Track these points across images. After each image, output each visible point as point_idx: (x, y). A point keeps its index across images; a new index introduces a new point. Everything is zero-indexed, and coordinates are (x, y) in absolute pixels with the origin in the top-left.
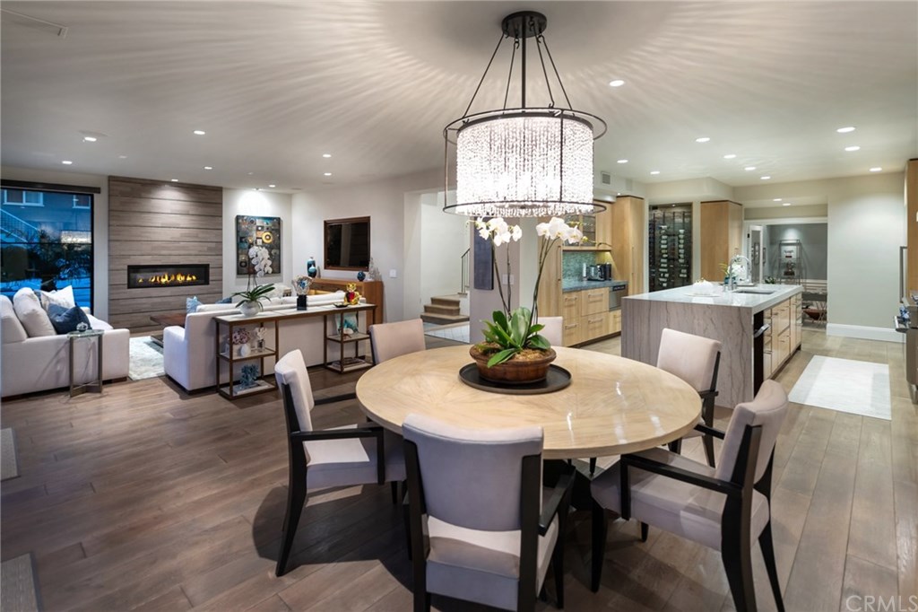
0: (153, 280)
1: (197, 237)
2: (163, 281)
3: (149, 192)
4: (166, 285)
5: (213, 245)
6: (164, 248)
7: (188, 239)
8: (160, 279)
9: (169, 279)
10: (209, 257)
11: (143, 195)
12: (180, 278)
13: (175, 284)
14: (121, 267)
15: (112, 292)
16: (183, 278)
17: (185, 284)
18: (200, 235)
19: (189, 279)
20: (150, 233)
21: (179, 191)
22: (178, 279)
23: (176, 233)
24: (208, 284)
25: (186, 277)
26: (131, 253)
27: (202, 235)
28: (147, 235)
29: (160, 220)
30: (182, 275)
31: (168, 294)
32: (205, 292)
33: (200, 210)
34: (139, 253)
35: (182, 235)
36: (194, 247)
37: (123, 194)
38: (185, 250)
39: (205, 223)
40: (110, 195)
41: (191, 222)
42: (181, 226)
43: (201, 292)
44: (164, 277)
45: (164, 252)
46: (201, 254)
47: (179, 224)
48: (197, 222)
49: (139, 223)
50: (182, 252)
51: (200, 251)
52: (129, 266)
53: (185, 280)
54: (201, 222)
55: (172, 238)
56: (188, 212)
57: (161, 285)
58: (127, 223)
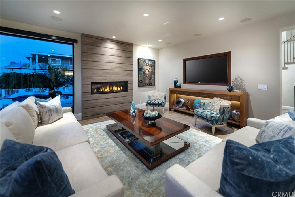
0: (101, 90)
1: (123, 68)
2: (107, 90)
3: (101, 44)
4: (108, 93)
5: (129, 72)
6: (108, 73)
7: (119, 69)
8: (105, 89)
9: (109, 89)
10: (128, 78)
11: (98, 45)
12: (115, 89)
13: (112, 92)
14: (88, 83)
15: (83, 96)
16: (116, 89)
17: (117, 92)
19: (119, 89)
21: (115, 44)
22: (114, 89)
23: (113, 66)
24: (127, 92)
25: (117, 88)
26: (93, 75)
27: (125, 67)
28: (101, 66)
29: (106, 59)
31: (110, 97)
32: (126, 95)
34: (97, 76)
35: (116, 67)
36: (121, 73)
37: (89, 44)
38: (117, 74)
39: (126, 61)
40: (82, 44)
41: (120, 60)
42: (116, 62)
43: (124, 95)
44: (107, 88)
45: (108, 75)
46: (124, 76)
47: (115, 61)
48: (122, 61)
49: (96, 60)
50: (116, 75)
51: (124, 75)
52: (92, 82)
53: (117, 89)
54: (124, 61)
55: (112, 68)
56: (119, 55)
57: (105, 93)
58: (91, 59)
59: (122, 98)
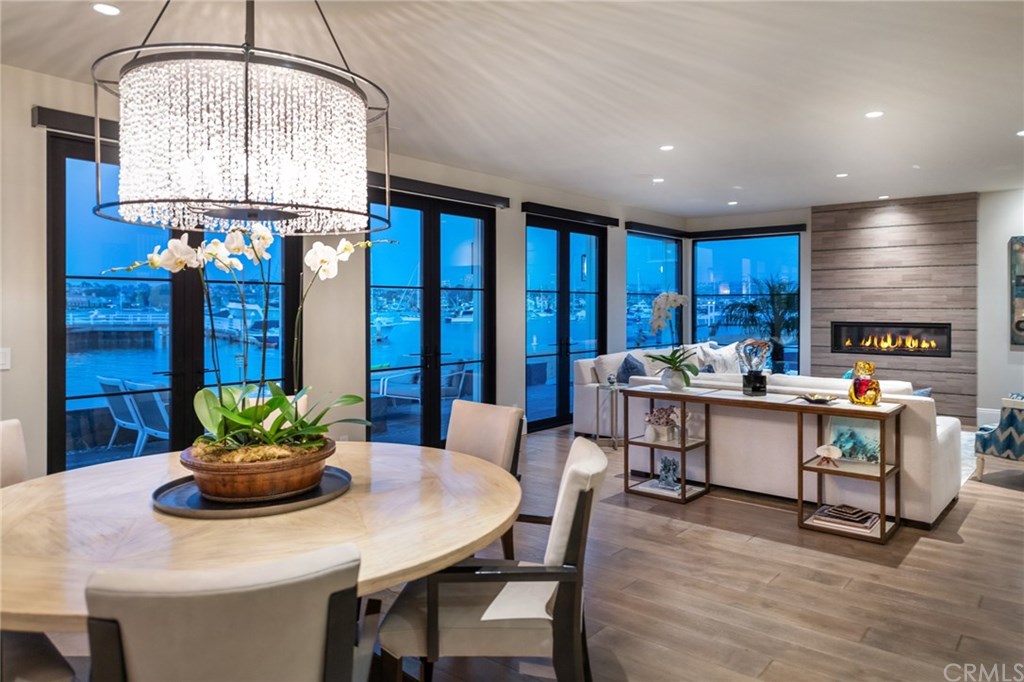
0: (868, 344)
1: (930, 280)
2: (884, 345)
3: (858, 220)
4: (887, 353)
5: (959, 292)
6: (878, 298)
7: (914, 284)
8: (879, 342)
9: (893, 343)
10: (950, 312)
11: (850, 225)
12: (911, 343)
13: (902, 351)
14: (823, 323)
15: (815, 355)
16: (915, 344)
17: (919, 352)
18: (934, 277)
19: (925, 345)
20: (859, 277)
21: (900, 211)
22: (908, 344)
23: (895, 276)
24: (950, 356)
25: (920, 343)
26: (836, 305)
27: (938, 275)
28: (856, 279)
29: (871, 258)
30: (914, 338)
31: (885, 365)
32: (943, 368)
33: (935, 237)
34: (844, 305)
35: (906, 278)
36: (924, 296)
37: (826, 228)
38: (909, 301)
39: (944, 256)
40: (813, 232)
41: (921, 256)
42: (904, 264)
43: (936, 368)
44: (886, 340)
45: (877, 304)
46: (936, 306)
47: (901, 262)
48: (928, 256)
49: (844, 265)
50: (905, 304)
51: (935, 302)
52: (832, 323)
53: (919, 347)
54: (939, 256)
55: (890, 283)
56: (915, 241)
57: (880, 352)
58: (830, 266)
59: (927, 375)
